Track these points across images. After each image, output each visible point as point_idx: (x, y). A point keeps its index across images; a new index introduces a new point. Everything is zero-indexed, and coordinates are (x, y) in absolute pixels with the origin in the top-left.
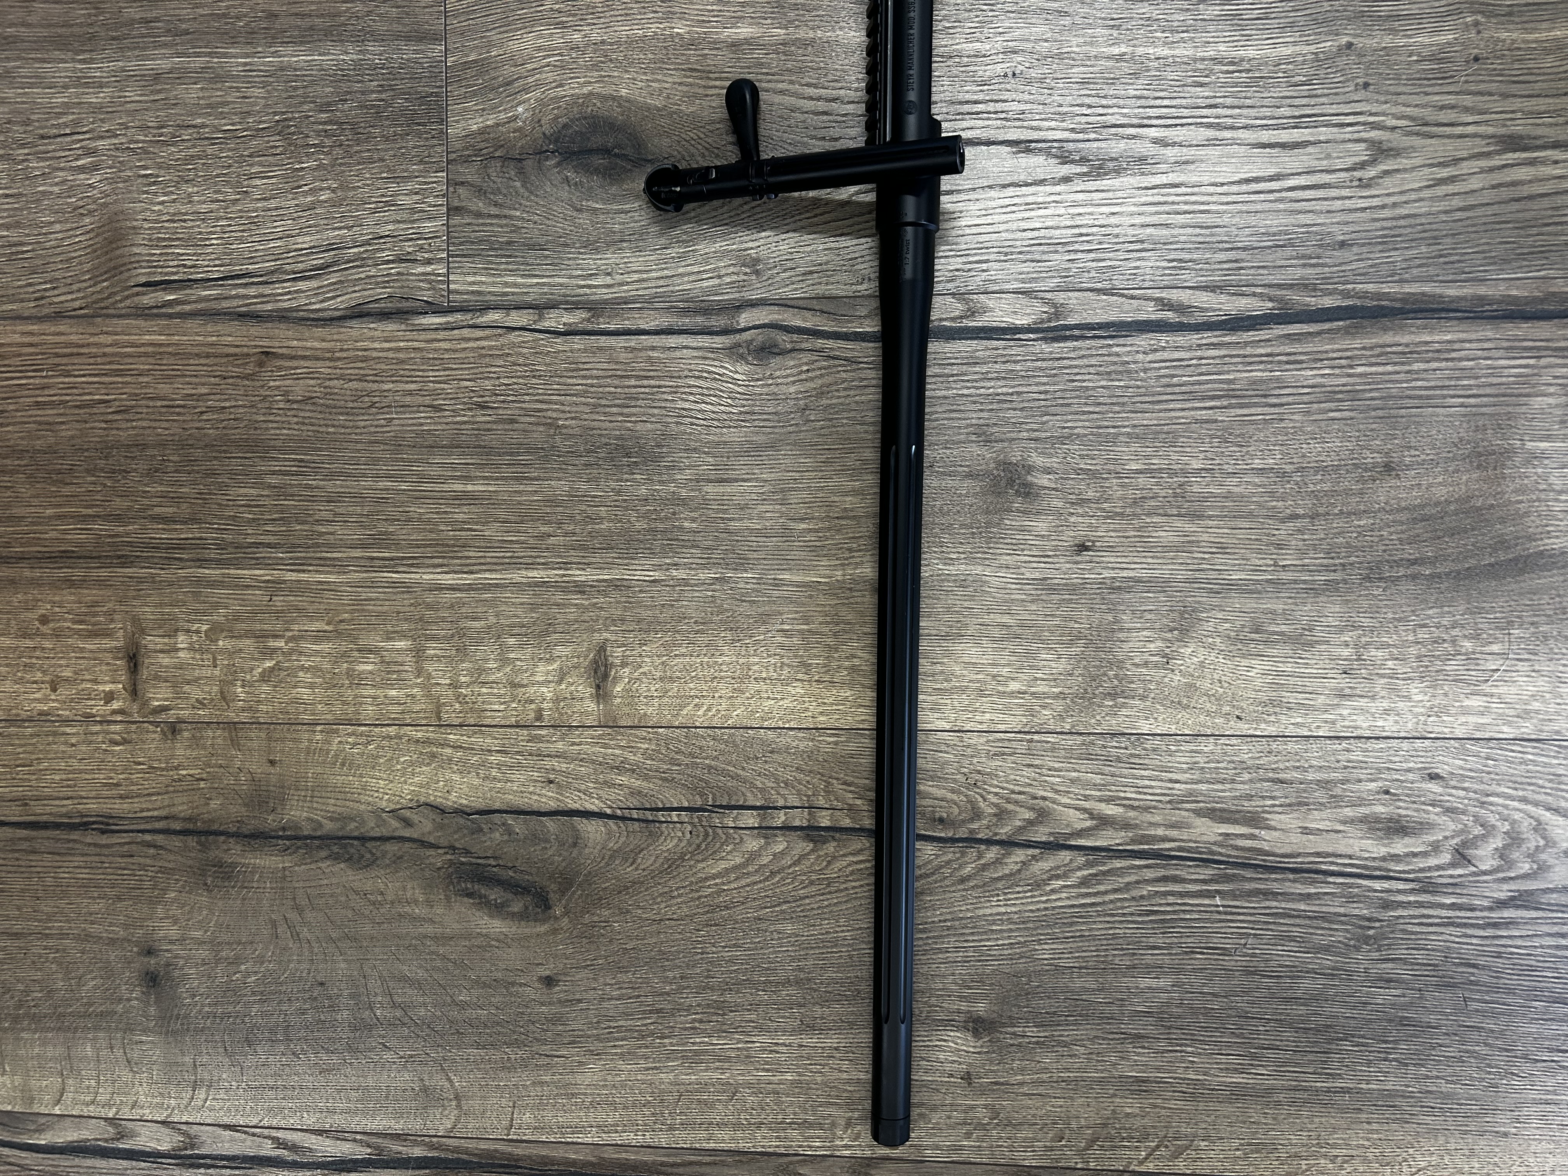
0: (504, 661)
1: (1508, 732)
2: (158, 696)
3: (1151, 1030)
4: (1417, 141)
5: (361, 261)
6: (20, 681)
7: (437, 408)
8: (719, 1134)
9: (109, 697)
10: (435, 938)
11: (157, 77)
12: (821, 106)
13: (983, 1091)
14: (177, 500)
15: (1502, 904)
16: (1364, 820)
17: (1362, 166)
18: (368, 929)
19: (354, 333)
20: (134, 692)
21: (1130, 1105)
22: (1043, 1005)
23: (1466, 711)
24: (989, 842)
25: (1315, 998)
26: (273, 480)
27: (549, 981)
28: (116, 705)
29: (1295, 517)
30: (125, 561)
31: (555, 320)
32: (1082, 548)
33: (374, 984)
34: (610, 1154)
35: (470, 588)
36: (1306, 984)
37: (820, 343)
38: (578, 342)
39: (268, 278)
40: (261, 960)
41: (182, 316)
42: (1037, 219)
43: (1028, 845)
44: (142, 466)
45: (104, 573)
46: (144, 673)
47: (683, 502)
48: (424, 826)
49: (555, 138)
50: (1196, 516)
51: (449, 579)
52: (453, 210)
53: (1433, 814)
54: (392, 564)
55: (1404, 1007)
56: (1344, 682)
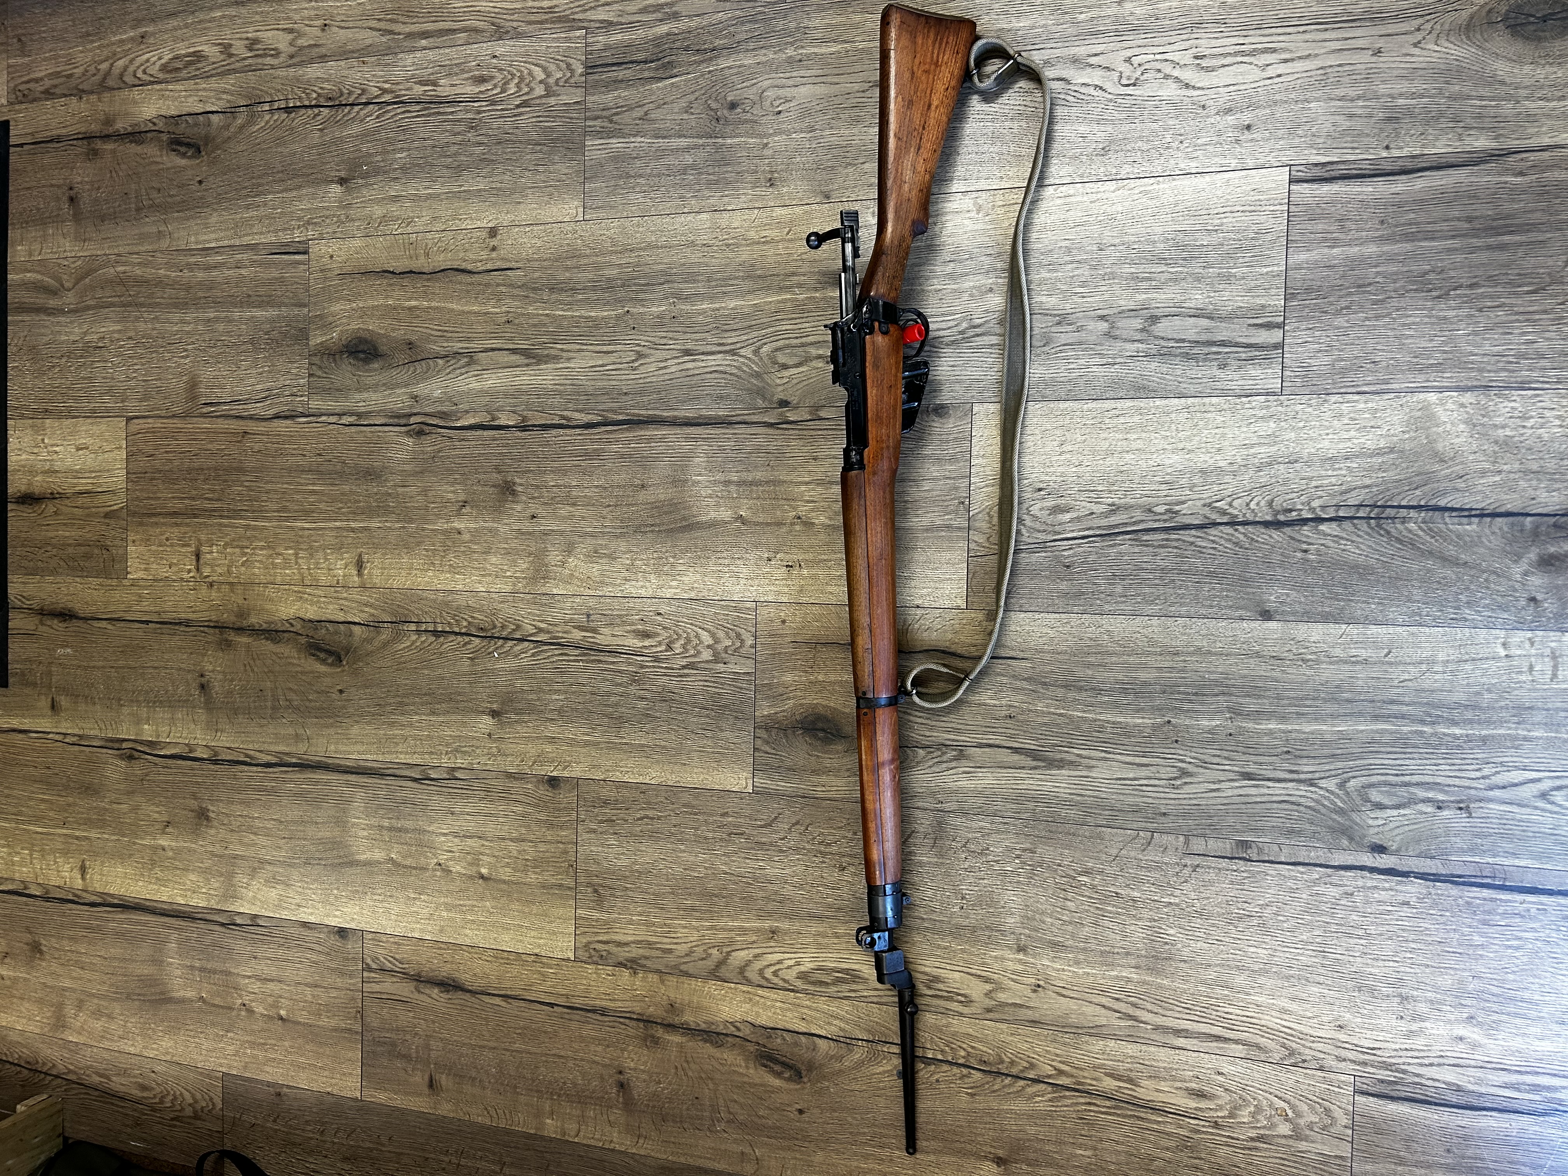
0: (326, 559)
1: (686, 596)
2: (206, 571)
3: (555, 717)
4: (652, 351)
5: (278, 395)
6: (159, 564)
7: (304, 455)
8: (402, 756)
9: (189, 571)
10: (302, 673)
11: (209, 321)
12: (440, 333)
13: (495, 740)
14: (214, 491)
15: (684, 667)
16: (634, 631)
17: (633, 361)
18: (277, 668)
19: (276, 425)
20: (198, 570)
21: (549, 748)
22: (520, 706)
23: (671, 587)
24: (499, 638)
25: (617, 705)
26: (247, 484)
27: (341, 691)
28: (191, 574)
29: (609, 506)
30: (195, 516)
31: (346, 420)
32: (533, 517)
33: (280, 692)
34: (362, 763)
35: (314, 529)
36: (612, 699)
37: (440, 430)
38: (353, 429)
39: (246, 402)
40: (240, 680)
41: (217, 417)
42: (518, 381)
43: (513, 639)
44: (202, 477)
45: (188, 521)
46: (201, 562)
47: (390, 494)
48: (298, 627)
49: (346, 346)
50: (574, 504)
51: (307, 525)
52: (310, 375)
53: (659, 630)
54: (287, 519)
55: (648, 709)
56: (626, 574)
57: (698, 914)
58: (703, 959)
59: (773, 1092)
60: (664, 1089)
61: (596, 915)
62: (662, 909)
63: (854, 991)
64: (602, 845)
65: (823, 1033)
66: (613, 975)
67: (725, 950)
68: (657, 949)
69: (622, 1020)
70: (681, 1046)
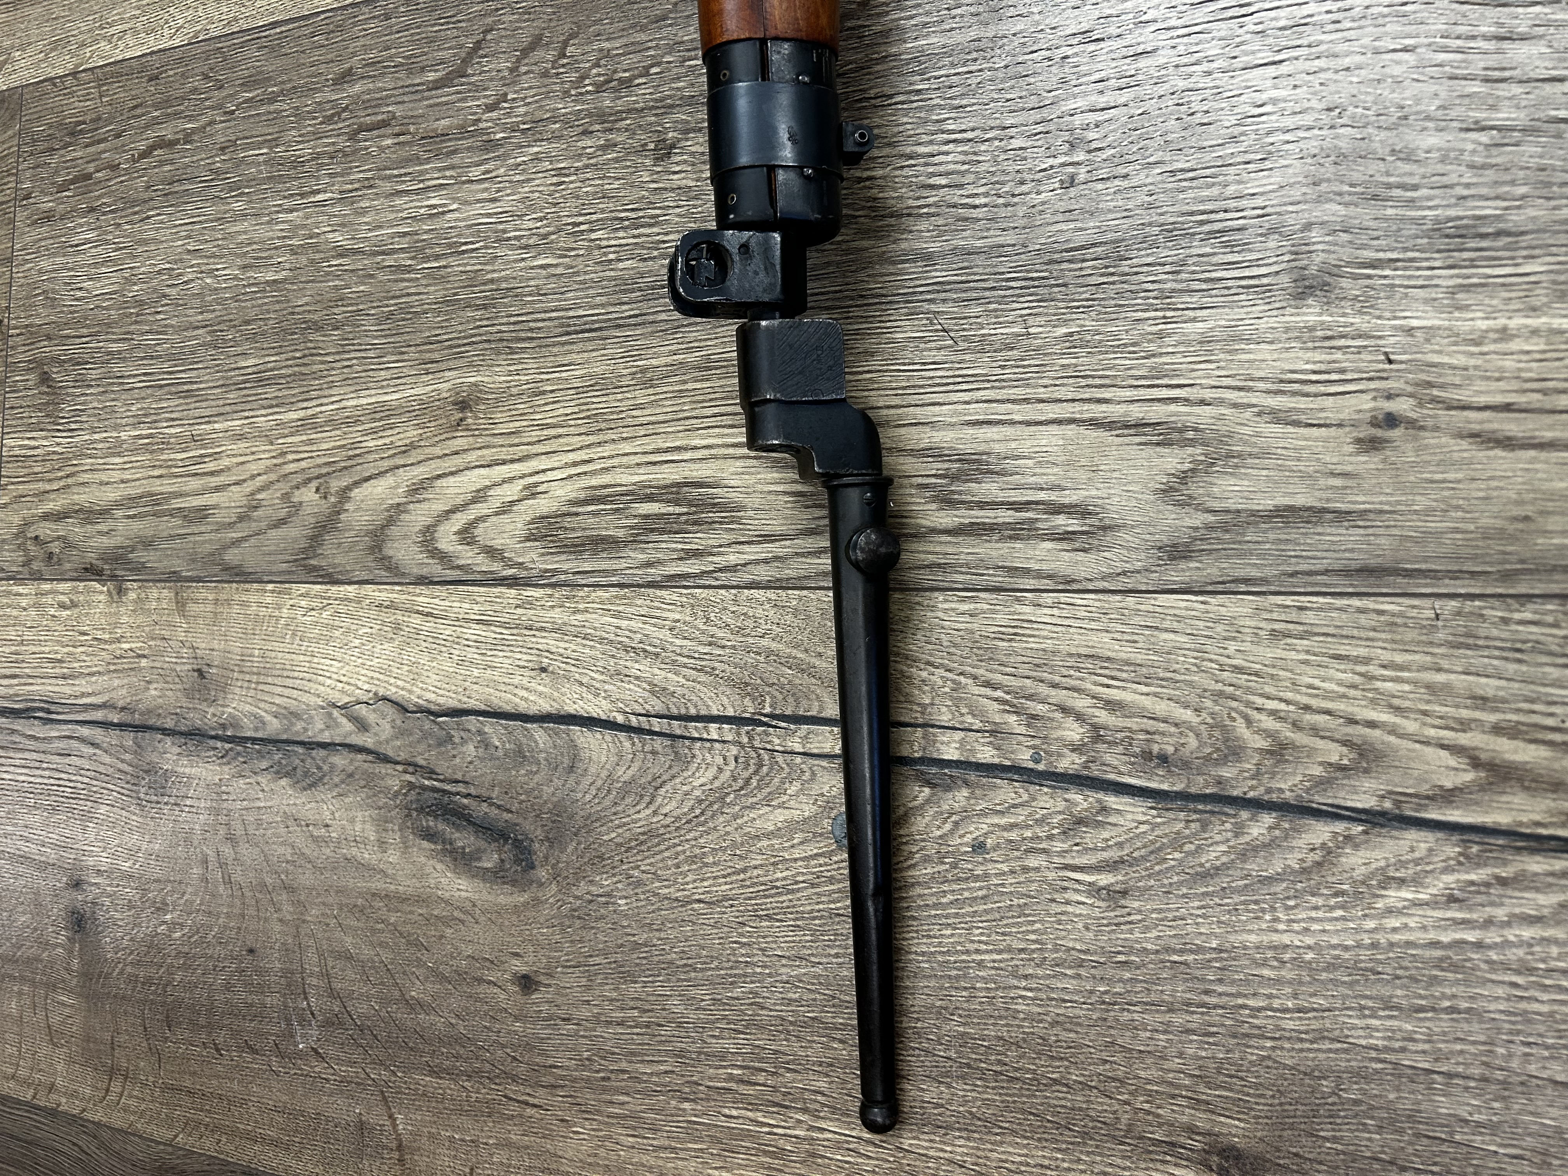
57: (271, 392)
58: (281, 522)
59: (447, 921)
60: (173, 925)
61: (44, 443)
62: (189, 394)
63: (697, 554)
64: (64, 249)
65: (597, 708)
66: (74, 605)
67: (336, 484)
68: (172, 513)
69: (85, 731)
70: (218, 791)
